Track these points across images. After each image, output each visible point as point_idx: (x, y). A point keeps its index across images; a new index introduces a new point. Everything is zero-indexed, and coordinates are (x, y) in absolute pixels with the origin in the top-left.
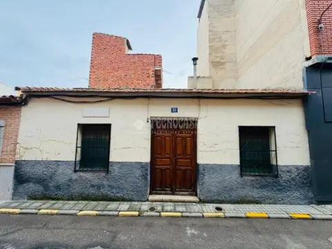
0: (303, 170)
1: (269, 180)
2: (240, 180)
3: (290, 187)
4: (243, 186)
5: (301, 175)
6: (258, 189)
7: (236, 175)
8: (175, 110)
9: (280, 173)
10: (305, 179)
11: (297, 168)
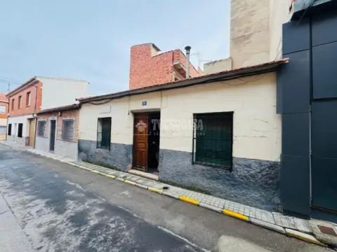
0: (269, 168)
1: (222, 172)
2: (191, 167)
3: (246, 184)
4: (194, 174)
5: (264, 173)
6: (208, 179)
7: (188, 162)
8: (145, 104)
9: (235, 166)
10: (271, 178)
11: (260, 163)
